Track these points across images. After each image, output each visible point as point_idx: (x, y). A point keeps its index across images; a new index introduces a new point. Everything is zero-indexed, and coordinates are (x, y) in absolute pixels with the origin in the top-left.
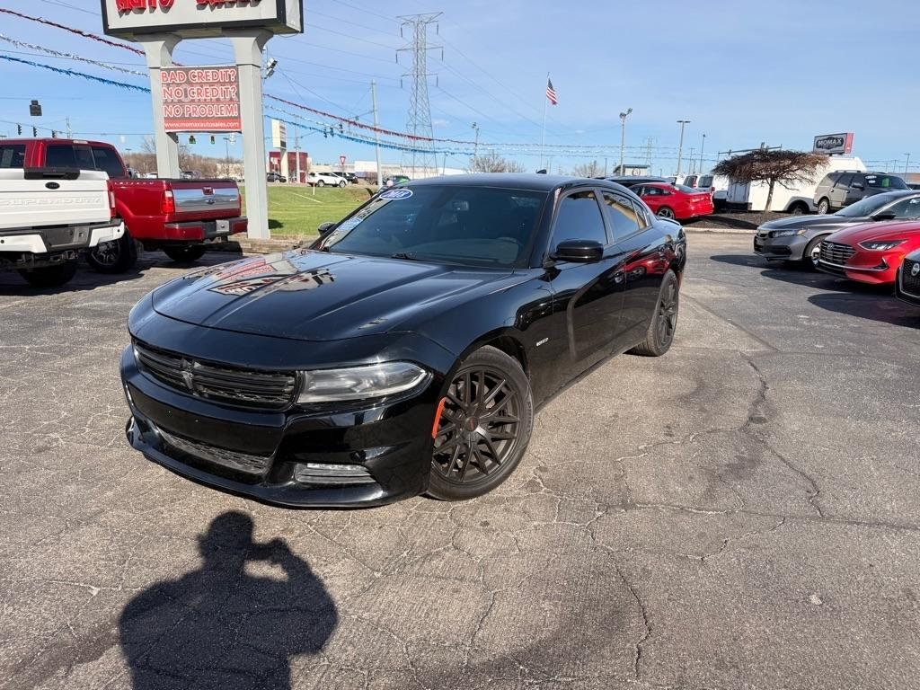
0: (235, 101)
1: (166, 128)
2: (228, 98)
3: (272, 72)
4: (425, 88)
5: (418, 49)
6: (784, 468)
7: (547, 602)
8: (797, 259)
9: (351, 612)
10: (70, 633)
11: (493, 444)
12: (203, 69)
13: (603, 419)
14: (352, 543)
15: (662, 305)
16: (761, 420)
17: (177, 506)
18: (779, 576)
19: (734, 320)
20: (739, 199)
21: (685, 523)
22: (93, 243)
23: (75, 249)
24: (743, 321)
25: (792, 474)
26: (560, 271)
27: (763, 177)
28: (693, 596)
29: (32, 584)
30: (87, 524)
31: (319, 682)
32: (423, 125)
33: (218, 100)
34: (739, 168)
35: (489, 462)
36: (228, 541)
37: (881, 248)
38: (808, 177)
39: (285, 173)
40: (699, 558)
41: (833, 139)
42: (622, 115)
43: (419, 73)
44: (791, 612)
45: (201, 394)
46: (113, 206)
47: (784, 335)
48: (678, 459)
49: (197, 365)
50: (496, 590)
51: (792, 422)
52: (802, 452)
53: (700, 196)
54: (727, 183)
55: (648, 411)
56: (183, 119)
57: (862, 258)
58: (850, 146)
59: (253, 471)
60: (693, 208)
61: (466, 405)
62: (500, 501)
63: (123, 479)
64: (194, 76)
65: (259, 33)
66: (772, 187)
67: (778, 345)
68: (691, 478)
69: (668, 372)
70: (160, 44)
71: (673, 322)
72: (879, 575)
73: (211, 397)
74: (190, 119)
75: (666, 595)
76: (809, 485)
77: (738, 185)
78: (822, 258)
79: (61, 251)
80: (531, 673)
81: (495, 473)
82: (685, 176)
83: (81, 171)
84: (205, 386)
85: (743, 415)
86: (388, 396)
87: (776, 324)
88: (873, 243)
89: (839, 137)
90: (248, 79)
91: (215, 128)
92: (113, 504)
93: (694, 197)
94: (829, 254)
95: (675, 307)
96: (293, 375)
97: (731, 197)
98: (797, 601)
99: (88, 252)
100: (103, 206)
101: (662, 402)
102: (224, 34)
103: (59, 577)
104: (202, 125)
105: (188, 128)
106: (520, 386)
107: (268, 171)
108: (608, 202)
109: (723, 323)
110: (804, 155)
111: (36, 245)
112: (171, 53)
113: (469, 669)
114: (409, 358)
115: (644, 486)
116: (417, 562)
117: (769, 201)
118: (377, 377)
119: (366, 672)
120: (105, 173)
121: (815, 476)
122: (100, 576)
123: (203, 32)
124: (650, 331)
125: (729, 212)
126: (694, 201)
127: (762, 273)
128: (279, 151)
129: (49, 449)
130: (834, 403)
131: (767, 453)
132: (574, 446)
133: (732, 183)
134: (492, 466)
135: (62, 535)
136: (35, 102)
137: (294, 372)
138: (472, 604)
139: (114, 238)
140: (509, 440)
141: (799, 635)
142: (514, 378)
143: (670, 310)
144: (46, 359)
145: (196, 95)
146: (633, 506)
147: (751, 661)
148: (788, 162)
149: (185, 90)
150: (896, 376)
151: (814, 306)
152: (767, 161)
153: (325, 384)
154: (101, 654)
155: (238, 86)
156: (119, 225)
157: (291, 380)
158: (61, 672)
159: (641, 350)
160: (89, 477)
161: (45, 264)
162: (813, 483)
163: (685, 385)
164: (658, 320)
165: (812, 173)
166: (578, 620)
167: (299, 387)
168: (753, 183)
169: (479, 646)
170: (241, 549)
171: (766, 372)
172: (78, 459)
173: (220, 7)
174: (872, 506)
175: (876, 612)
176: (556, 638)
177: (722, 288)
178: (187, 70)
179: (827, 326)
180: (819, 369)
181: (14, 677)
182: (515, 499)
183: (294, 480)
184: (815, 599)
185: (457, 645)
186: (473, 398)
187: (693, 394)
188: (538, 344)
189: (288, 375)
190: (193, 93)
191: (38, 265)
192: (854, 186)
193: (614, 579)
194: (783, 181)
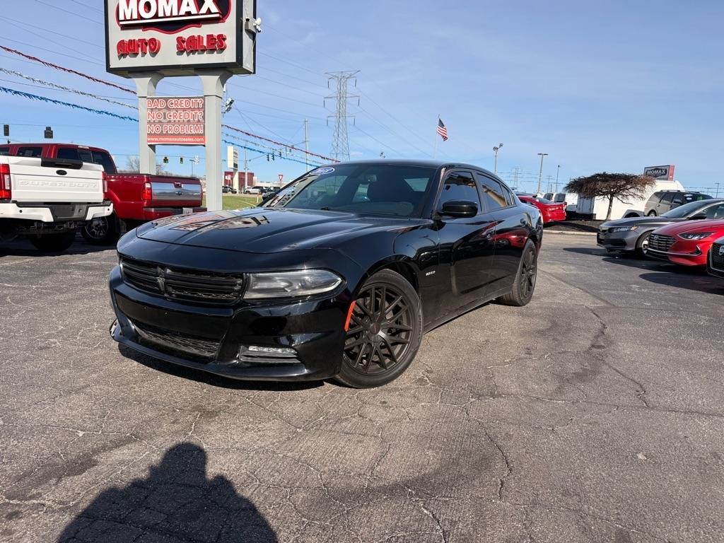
0: (201, 122)
1: (149, 141)
2: (196, 120)
3: (230, 108)
4: (344, 126)
5: (341, 97)
6: (618, 376)
7: (431, 451)
8: (630, 249)
9: (278, 451)
10: (61, 458)
11: (391, 347)
12: (179, 98)
13: (477, 342)
14: (280, 410)
15: (524, 266)
16: (600, 347)
17: (145, 384)
18: (613, 441)
19: (581, 287)
20: (586, 211)
21: (540, 407)
22: (89, 217)
23: (75, 221)
24: (587, 288)
25: (624, 380)
26: (445, 223)
27: (604, 194)
28: (545, 451)
29: (32, 428)
30: (76, 393)
31: (252, 494)
32: (343, 153)
33: (189, 121)
34: (587, 187)
35: (388, 361)
36: (184, 407)
37: (696, 238)
38: (639, 194)
39: (236, 186)
40: (551, 428)
41: (659, 169)
42: (495, 149)
43: (341, 115)
44: (622, 463)
45: (170, 294)
46: (106, 191)
47: (620, 297)
48: (535, 368)
49: (169, 271)
50: (391, 443)
51: (626, 349)
52: (633, 367)
53: (555, 206)
54: (577, 197)
55: (513, 339)
56: (161, 135)
57: (681, 246)
58: (672, 175)
59: (207, 354)
60: (549, 215)
61: (371, 313)
62: (396, 390)
63: (104, 368)
64: (172, 104)
65: (222, 73)
66: (611, 201)
67: (616, 303)
68: (545, 380)
69: (529, 316)
70: (148, 79)
71: (533, 281)
72: (692, 443)
73: (178, 296)
74: (167, 135)
75: (524, 450)
76: (638, 388)
77: (585, 200)
78: (650, 247)
79: (64, 222)
80: (417, 494)
81: (393, 368)
82: (544, 194)
83: (84, 163)
84: (174, 288)
85: (588, 344)
86: (312, 295)
87: (614, 290)
88: (689, 234)
89: (663, 168)
90: (212, 107)
91: (185, 142)
92: (97, 382)
93: (551, 207)
94: (655, 243)
95: (535, 269)
96: (242, 277)
97: (579, 209)
98: (627, 457)
99: (84, 224)
100: (98, 190)
101: (523, 334)
102: (196, 73)
103: (54, 424)
104: (176, 139)
105: (165, 141)
106: (413, 303)
107: (223, 185)
108: (485, 190)
109: (572, 288)
110: (636, 177)
111: (46, 215)
112: (155, 86)
113: (369, 490)
114: (329, 267)
115: (509, 384)
116: (330, 423)
117: (609, 212)
118: (304, 280)
119: (288, 490)
120: (101, 166)
121: (642, 382)
122: (85, 425)
123: (181, 72)
124: (515, 285)
125: (578, 220)
126: (550, 209)
127: (603, 259)
128: (232, 171)
129: (49, 348)
130: (659, 338)
131: (605, 367)
132: (454, 358)
133: (580, 198)
134: (390, 363)
135: (57, 399)
136: (49, 129)
137: (242, 275)
138: (372, 450)
139: (105, 215)
140: (404, 344)
141: (627, 477)
142: (408, 296)
143: (531, 272)
144: (49, 294)
145: (172, 118)
146: (500, 395)
147: (590, 492)
148: (623, 182)
149: (165, 114)
150: (708, 324)
151: (643, 280)
152: (607, 181)
153: (265, 285)
154: (84, 472)
155: (204, 111)
156: (109, 206)
157: (240, 281)
158: (53, 481)
159: (508, 301)
160: (79, 365)
161: (51, 231)
162: (641, 386)
163: (543, 324)
164: (521, 277)
165: (642, 191)
166: (455, 462)
167: (245, 287)
168: (596, 197)
169: (377, 476)
170: (194, 411)
171: (606, 318)
172: (70, 355)
173: (194, 54)
174: (688, 401)
175: (689, 466)
176: (437, 472)
177: (572, 267)
178: (166, 99)
179: (653, 292)
180: (647, 318)
181: (17, 483)
182: (407, 389)
183: (238, 359)
184: (640, 456)
185: (360, 474)
186: (377, 308)
187: (548, 330)
188: (427, 274)
189: (237, 278)
190: (170, 116)
191: (46, 231)
192: (675, 202)
193: (483, 439)
194: (620, 197)
